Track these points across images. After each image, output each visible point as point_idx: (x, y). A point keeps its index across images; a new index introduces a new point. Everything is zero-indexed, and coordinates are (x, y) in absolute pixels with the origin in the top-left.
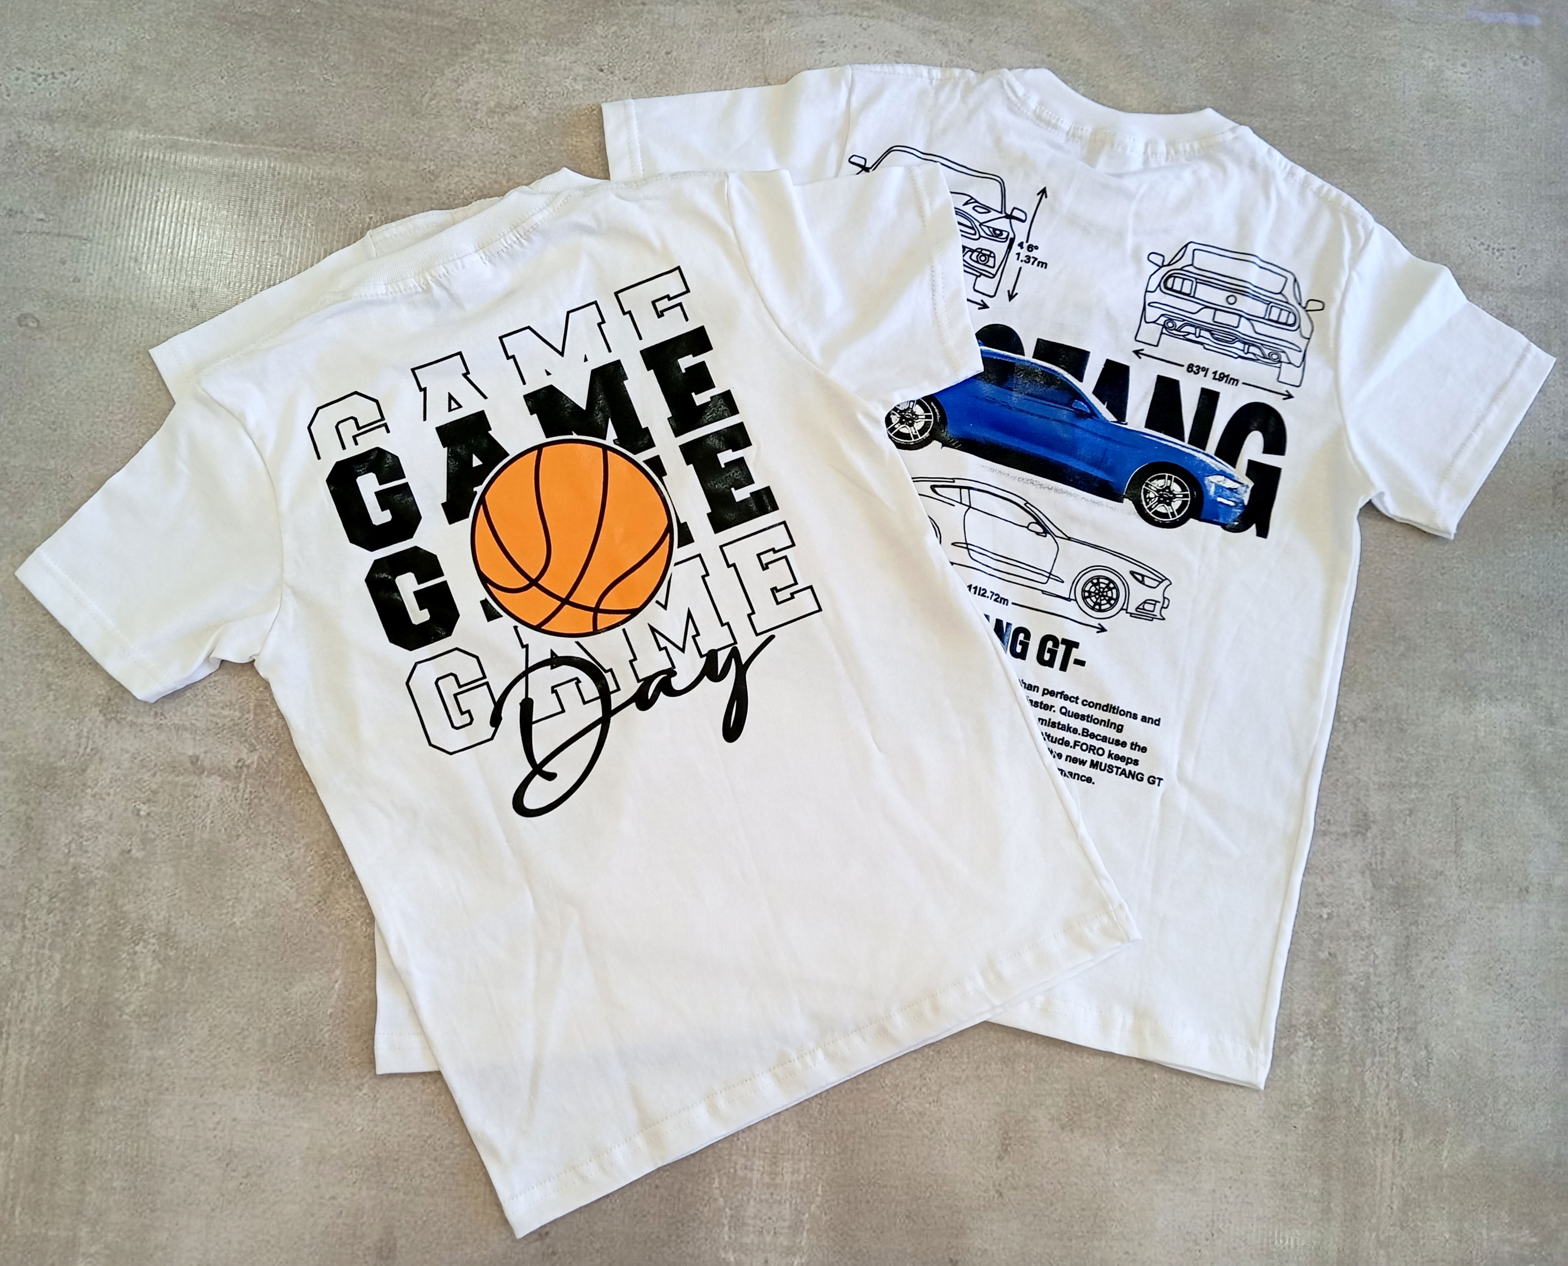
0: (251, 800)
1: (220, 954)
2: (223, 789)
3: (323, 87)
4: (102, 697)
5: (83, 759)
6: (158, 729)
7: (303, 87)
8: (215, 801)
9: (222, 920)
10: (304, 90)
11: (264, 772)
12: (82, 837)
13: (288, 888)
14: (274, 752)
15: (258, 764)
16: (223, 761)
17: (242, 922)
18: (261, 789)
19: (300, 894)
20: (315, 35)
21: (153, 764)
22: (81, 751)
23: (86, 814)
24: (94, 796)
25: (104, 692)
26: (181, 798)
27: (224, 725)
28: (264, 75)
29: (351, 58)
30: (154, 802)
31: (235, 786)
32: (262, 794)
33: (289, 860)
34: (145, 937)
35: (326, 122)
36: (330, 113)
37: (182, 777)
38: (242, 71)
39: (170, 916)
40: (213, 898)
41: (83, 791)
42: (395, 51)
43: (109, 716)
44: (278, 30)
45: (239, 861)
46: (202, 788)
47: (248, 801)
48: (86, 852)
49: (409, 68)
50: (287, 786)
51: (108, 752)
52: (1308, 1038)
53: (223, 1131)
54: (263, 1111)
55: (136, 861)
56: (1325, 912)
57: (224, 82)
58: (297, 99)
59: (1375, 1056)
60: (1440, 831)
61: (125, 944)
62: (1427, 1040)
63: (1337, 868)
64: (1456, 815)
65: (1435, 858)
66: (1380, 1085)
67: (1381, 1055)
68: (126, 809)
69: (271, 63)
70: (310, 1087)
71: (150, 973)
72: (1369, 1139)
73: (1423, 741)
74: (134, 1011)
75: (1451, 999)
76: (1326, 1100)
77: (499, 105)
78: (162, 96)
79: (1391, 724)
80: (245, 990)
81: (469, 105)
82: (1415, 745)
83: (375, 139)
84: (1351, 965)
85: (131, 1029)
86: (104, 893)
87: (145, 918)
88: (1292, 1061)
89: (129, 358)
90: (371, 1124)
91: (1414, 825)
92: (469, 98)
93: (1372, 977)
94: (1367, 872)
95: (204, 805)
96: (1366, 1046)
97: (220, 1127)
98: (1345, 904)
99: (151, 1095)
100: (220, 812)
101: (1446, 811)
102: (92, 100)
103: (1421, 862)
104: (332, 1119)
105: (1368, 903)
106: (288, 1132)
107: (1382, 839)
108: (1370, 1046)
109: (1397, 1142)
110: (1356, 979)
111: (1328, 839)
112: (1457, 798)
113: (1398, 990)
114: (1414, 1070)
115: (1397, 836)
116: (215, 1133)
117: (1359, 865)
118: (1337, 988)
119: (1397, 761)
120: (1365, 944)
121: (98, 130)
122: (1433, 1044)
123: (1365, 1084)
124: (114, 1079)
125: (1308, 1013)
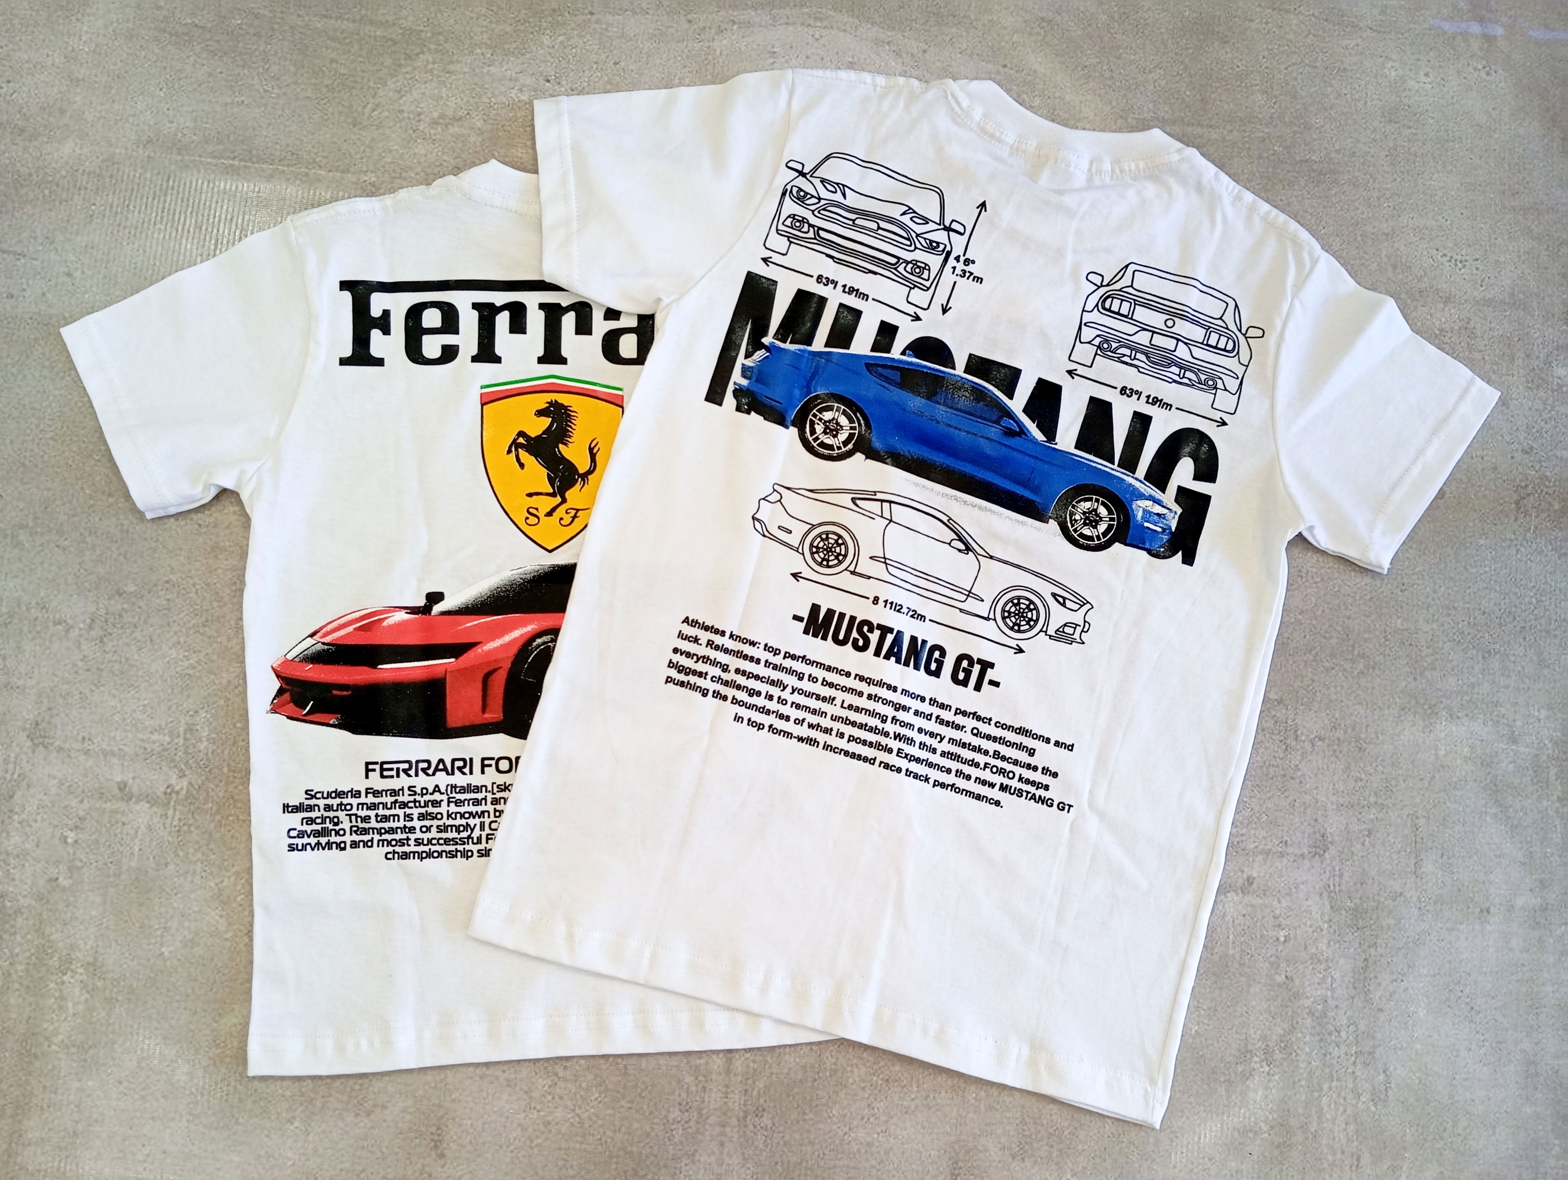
0: (180, 827)
1: (148, 985)
2: (151, 816)
3: (262, 97)
4: (29, 722)
5: (10, 785)
6: (85, 754)
7: (243, 98)
8: (143, 828)
9: (150, 950)
10: (243, 102)
11: (194, 797)
12: (8, 865)
13: (218, 918)
14: (204, 778)
15: (188, 791)
16: (151, 787)
17: (170, 952)
18: (190, 816)
19: (230, 924)
20: (255, 47)
21: (80, 790)
22: (8, 777)
23: (13, 841)
24: (20, 823)
25: (31, 717)
26: (108, 825)
27: (152, 750)
28: (203, 86)
29: (292, 69)
30: (82, 829)
31: (164, 812)
32: (191, 821)
33: (219, 889)
34: (73, 967)
35: (265, 133)
36: (269, 124)
37: (109, 804)
38: (181, 82)
39: (98, 946)
40: (141, 927)
41: (10, 817)
42: (337, 62)
43: (36, 742)
44: (218, 41)
45: (168, 890)
46: (130, 814)
47: (177, 829)
48: (13, 880)
49: (351, 79)
50: (218, 812)
51: (35, 779)
52: (1264, 1063)
53: (152, 1163)
54: (193, 1144)
55: (64, 889)
56: (1282, 934)
57: (162, 95)
58: (236, 110)
59: (1332, 1081)
60: (1399, 852)
61: (52, 974)
62: (1385, 1064)
63: (1294, 890)
64: (1415, 836)
65: (1394, 879)
66: (1338, 1110)
67: (1338, 1080)
68: (53, 836)
69: (210, 75)
70: (240, 1120)
71: (78, 1003)
72: (1326, 1165)
73: (1383, 760)
74: (63, 1041)
75: (1411, 1022)
76: (1283, 1126)
77: (442, 116)
78: (99, 108)
79: (1349, 744)
80: (173, 1022)
81: (412, 117)
82: (1374, 764)
83: (315, 150)
84: (1308, 989)
85: (60, 1059)
86: (31, 922)
87: (73, 947)
88: (1248, 1087)
89: (62, 374)
90: (303, 1158)
91: (1373, 846)
92: (412, 108)
93: (1329, 1001)
94: (1325, 893)
95: (132, 832)
96: (1322, 1071)
97: (150, 1160)
98: (1302, 926)
99: (80, 1127)
100: (148, 839)
101: (1406, 832)
102: (28, 114)
103: (1380, 883)
104: (263, 1153)
105: (1326, 925)
106: (218, 1166)
107: (1341, 860)
108: (1327, 1070)
109: (1354, 1168)
110: (1313, 1002)
111: (1285, 861)
112: (1417, 818)
113: (1356, 1014)
114: (1372, 1094)
115: (1356, 857)
116: (146, 1165)
117: (1317, 886)
118: (1293, 1012)
119: (1356, 781)
120: (1323, 966)
121: (35, 143)
122: (1392, 1069)
123: (1322, 1109)
124: (42, 1109)
125: (1264, 1038)
